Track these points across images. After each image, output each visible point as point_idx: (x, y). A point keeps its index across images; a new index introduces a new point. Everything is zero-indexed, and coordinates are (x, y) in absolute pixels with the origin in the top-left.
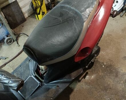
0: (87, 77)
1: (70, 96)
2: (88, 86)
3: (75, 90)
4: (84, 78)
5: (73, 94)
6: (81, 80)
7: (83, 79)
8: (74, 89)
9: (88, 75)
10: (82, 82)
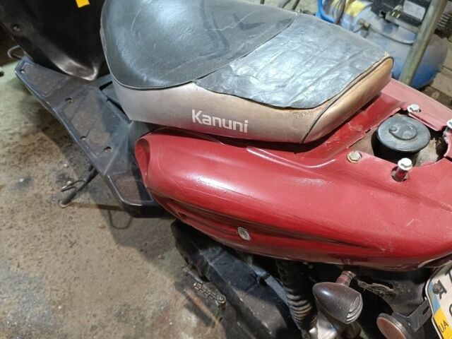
0: (193, 319)
1: (133, 249)
2: (154, 314)
3: (151, 267)
4: (187, 307)
5: (139, 258)
6: (184, 293)
7: (186, 302)
8: (156, 264)
9: (199, 324)
10: (176, 296)
